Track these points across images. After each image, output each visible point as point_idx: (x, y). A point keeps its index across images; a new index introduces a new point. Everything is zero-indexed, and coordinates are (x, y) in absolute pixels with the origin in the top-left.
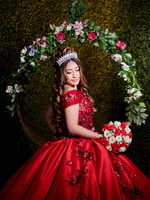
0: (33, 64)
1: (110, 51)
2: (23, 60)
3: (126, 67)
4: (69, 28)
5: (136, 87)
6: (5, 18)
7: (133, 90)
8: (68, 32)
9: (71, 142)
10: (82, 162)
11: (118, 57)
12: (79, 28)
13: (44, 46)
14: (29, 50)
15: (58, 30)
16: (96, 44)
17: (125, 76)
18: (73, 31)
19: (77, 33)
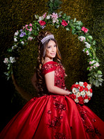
0: (23, 42)
1: (77, 34)
2: (15, 40)
3: (88, 46)
4: (48, 17)
5: (96, 60)
6: (5, 11)
7: (93, 62)
8: (48, 20)
9: (50, 98)
10: (58, 111)
11: (82, 38)
12: (55, 17)
13: (30, 30)
14: (20, 33)
15: (41, 19)
16: (67, 29)
17: (87, 52)
18: (51, 20)
19: (54, 21)
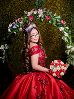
2: (9, 30)
3: (66, 34)
4: (35, 13)
7: (70, 46)
14: (13, 25)
17: (66, 39)
